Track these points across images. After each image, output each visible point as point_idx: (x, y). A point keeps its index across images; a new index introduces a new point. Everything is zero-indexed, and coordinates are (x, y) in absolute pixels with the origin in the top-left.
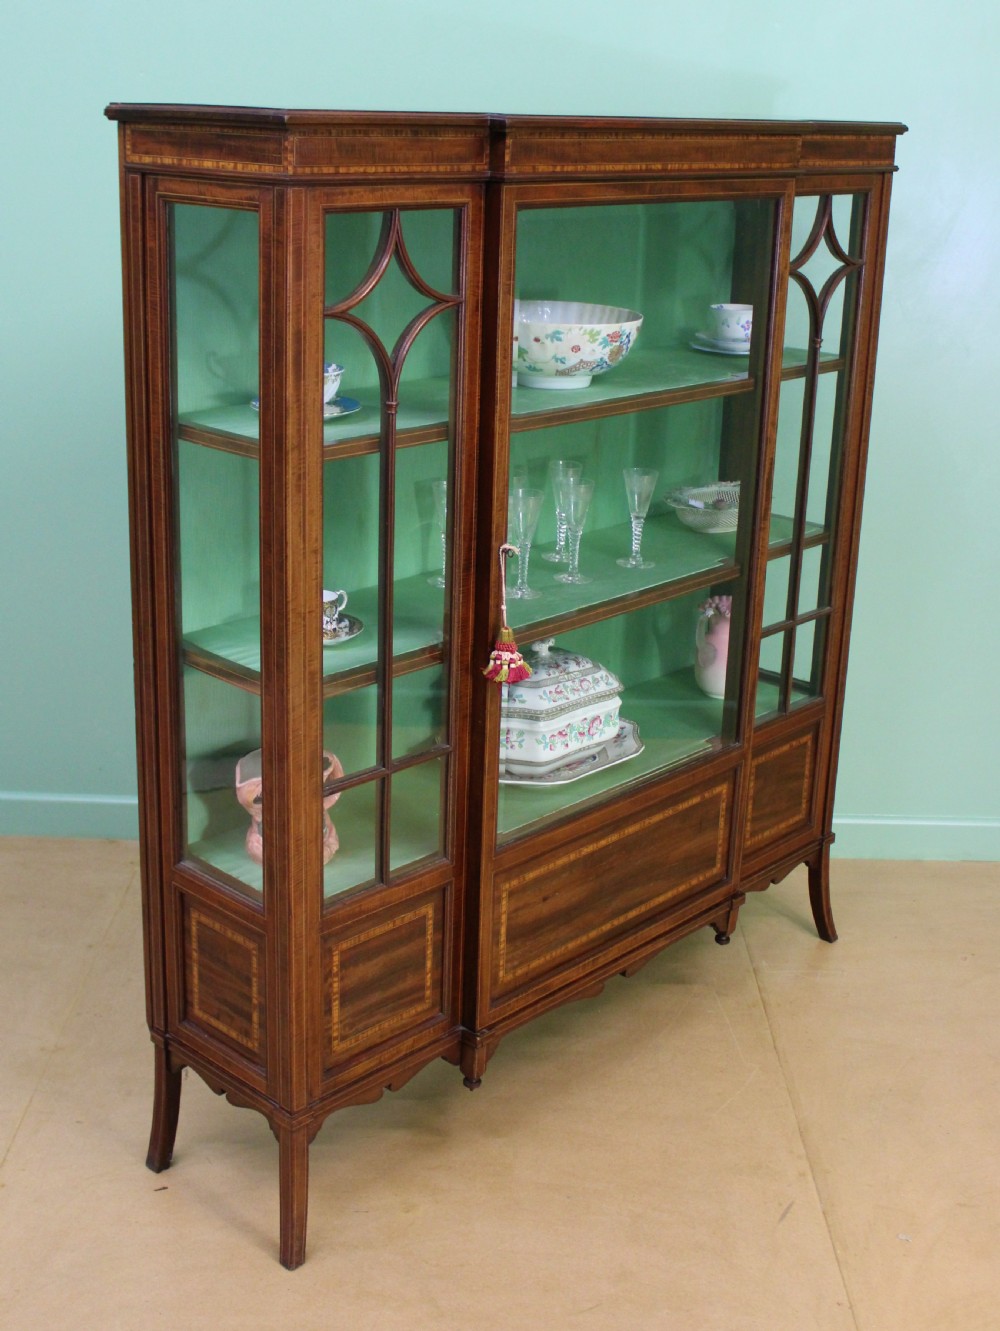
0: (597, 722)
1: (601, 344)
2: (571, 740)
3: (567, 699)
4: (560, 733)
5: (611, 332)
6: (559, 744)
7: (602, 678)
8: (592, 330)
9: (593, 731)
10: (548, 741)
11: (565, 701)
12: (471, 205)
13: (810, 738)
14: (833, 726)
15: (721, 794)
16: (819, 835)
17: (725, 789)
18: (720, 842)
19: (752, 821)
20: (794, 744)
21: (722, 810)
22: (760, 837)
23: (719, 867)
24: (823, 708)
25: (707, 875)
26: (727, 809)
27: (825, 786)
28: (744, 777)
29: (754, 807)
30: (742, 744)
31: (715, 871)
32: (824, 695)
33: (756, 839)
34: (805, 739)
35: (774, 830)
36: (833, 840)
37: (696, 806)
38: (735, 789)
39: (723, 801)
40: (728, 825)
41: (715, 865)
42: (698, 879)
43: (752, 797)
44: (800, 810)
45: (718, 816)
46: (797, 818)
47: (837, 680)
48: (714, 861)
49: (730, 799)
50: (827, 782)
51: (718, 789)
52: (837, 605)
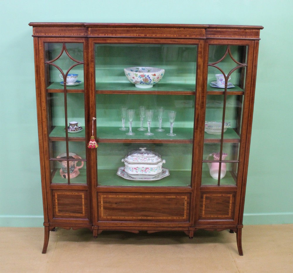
0: (148, 170)
1: (139, 77)
2: (139, 171)
3: (138, 161)
4: (135, 169)
5: (141, 75)
6: (135, 171)
7: (151, 159)
8: (136, 74)
9: (146, 171)
10: (131, 169)
11: (137, 161)
12: (85, 42)
13: (231, 195)
14: (241, 195)
15: (184, 198)
16: (237, 224)
17: (186, 198)
18: (185, 211)
19: (205, 211)
20: (223, 195)
21: (186, 203)
22: (209, 216)
23: (185, 217)
24: (236, 188)
25: (180, 218)
26: (187, 203)
27: (239, 211)
28: (193, 196)
29: (205, 207)
30: (192, 187)
31: (184, 218)
32: (237, 185)
33: (207, 216)
34: (229, 195)
35: (216, 216)
36: (242, 227)
37: (174, 198)
38: (190, 199)
39: (186, 200)
40: (188, 207)
41: (184, 216)
42: (176, 218)
43: (204, 204)
44: (228, 214)
45: (184, 204)
46: (226, 216)
47: (242, 182)
48: (183, 215)
49: (189, 201)
50: (239, 210)
51: (183, 197)
52: (240, 161)
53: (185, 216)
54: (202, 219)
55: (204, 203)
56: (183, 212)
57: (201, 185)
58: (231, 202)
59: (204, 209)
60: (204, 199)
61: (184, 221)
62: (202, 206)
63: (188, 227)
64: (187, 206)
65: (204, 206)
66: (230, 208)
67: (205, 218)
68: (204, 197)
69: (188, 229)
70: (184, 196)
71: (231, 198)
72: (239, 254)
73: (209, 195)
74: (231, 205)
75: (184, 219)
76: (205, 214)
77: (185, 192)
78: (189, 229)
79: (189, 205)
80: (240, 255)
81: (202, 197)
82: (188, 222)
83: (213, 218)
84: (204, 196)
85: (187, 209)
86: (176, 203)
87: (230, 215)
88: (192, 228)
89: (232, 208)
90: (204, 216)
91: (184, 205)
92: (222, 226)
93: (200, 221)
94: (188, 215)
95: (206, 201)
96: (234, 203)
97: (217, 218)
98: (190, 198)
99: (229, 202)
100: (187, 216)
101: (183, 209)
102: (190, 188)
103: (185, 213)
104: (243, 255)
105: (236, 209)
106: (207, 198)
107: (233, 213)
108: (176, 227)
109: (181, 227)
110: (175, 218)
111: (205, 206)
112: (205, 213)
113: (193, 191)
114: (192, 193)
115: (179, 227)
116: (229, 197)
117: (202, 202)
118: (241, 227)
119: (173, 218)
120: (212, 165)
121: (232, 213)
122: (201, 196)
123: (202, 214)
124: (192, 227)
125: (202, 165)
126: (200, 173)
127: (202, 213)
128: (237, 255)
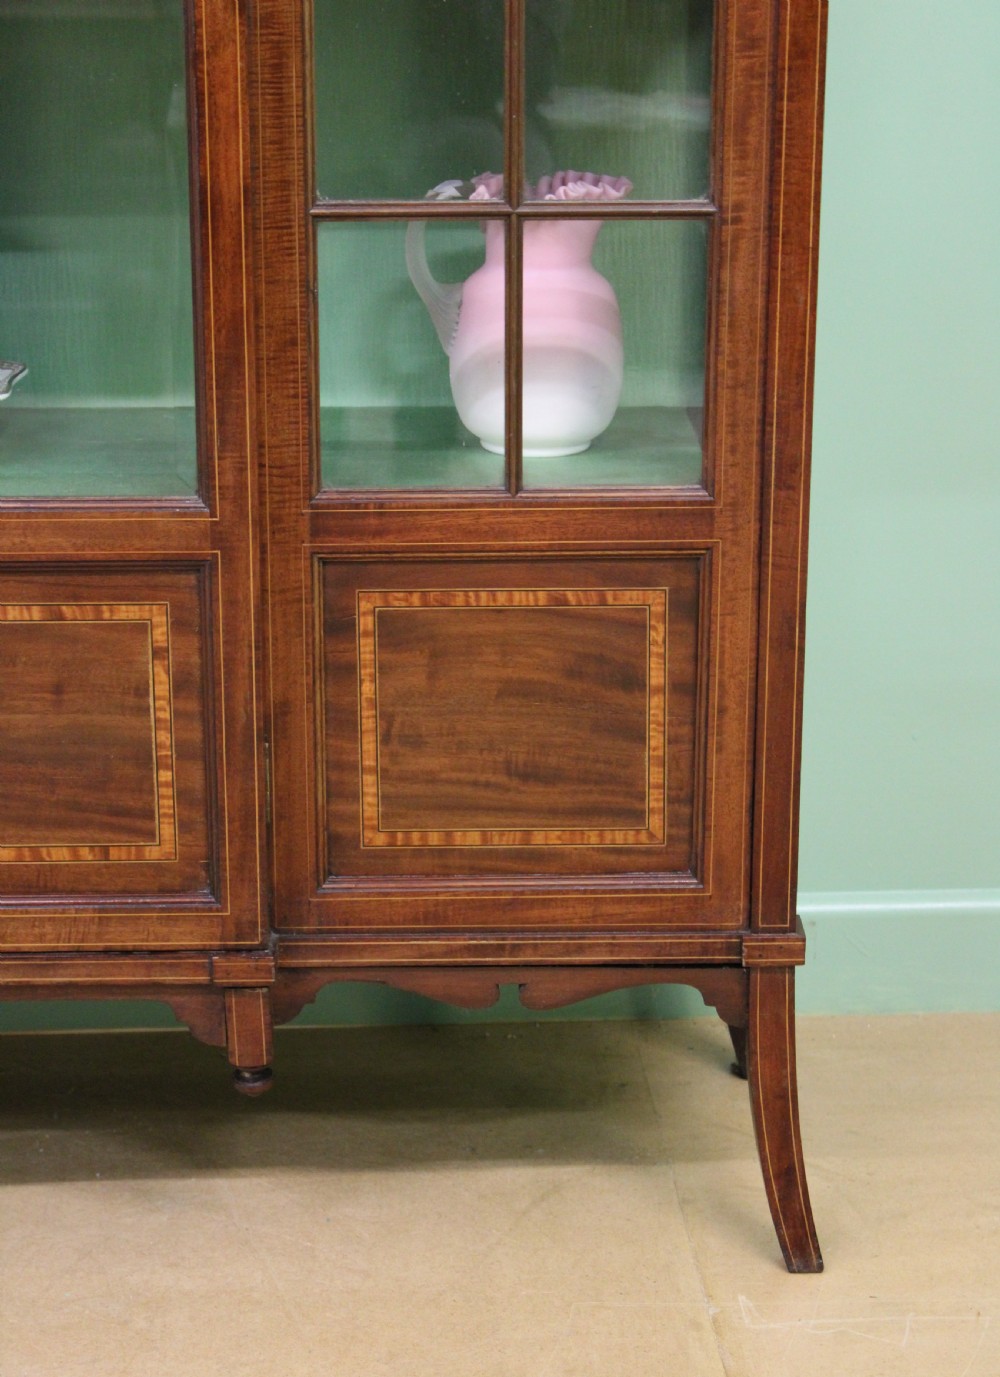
13: (656, 600)
14: (760, 588)
15: (141, 628)
16: (735, 922)
17: (158, 619)
18: (166, 776)
19: (384, 775)
20: (570, 596)
21: (161, 683)
22: (435, 839)
23: (165, 843)
24: (699, 514)
25: (114, 853)
26: (179, 687)
27: (746, 770)
28: (231, 603)
29: (386, 739)
30: (208, 500)
31: (153, 853)
32: (708, 482)
33: (415, 837)
34: (631, 597)
35: (506, 839)
36: (799, 954)
37: (29, 631)
38: (206, 632)
39: (157, 653)
40: (196, 735)
41: (150, 835)
42: (74, 851)
43: (373, 704)
44: (637, 816)
45: (141, 691)
46: (621, 836)
47: (764, 447)
48: (137, 821)
49: (196, 659)
50: (754, 763)
51: (127, 612)
52: (730, 200)
53: (167, 830)
54: (353, 872)
55: (367, 689)
56: (144, 787)
57: (312, 478)
58: (656, 676)
59: (369, 762)
60: (367, 649)
61: (163, 891)
62: (343, 721)
63: (203, 951)
64: (178, 714)
65: (368, 721)
66: (656, 739)
67: (384, 864)
68: (366, 623)
69: (203, 978)
70: (128, 598)
71: (658, 634)
72: (779, 1254)
73: (416, 599)
74: (656, 707)
75: (158, 868)
76: (394, 806)
77: (135, 549)
78: (211, 969)
79: (193, 706)
80: (791, 1269)
81: (340, 626)
82: (203, 897)
83: (475, 854)
84: (367, 608)
85: (183, 751)
86: (58, 689)
87: (655, 822)
88: (241, 963)
89: (672, 741)
90: (380, 840)
91: (144, 711)
92: (580, 949)
93: (340, 889)
94: (198, 816)
95: (384, 670)
96: (691, 689)
97: (518, 855)
98: (196, 623)
99: (633, 680)
100: (184, 827)
101: (142, 756)
102: (185, 512)
103: (165, 803)
104: (820, 1269)
105: (714, 758)
106: (392, 628)
107: (690, 796)
108: (81, 953)
109: (126, 953)
110: (58, 854)
111: (386, 718)
112: (385, 799)
113: (217, 536)
114: (213, 566)
115: (107, 952)
116: (636, 625)
117: (344, 672)
118: (780, 950)
119: (36, 854)
120: (460, 305)
121: (672, 800)
122: (327, 608)
123: (354, 818)
124: (250, 950)
125: (309, 250)
126: (293, 343)
127: (355, 796)
128: (765, 1267)
